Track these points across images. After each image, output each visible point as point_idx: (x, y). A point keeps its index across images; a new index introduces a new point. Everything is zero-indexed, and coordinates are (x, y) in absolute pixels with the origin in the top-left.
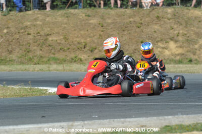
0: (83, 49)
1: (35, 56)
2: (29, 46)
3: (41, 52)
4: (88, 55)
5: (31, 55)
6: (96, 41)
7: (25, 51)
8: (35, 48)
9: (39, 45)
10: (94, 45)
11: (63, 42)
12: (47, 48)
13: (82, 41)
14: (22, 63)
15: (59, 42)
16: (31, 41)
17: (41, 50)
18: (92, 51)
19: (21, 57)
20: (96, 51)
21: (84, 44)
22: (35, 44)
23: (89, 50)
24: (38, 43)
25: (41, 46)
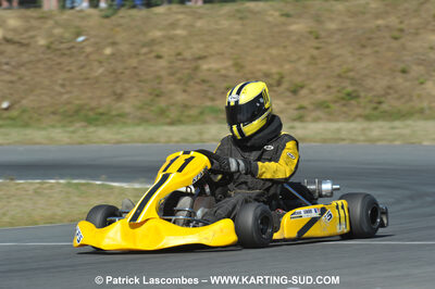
0: (275, 88)
1: (173, 105)
2: (160, 83)
3: (184, 96)
4: (288, 100)
5: (162, 103)
6: (303, 70)
7: (151, 94)
8: (172, 87)
9: (180, 80)
10: (298, 80)
11: (232, 73)
12: (197, 87)
13: (274, 70)
14: (143, 120)
15: (223, 72)
16: (163, 73)
17: (185, 91)
18: (295, 92)
19: (140, 108)
20: (304, 92)
21: (276, 77)
22: (173, 78)
23: (288, 90)
24: (178, 75)
25: (186, 83)
